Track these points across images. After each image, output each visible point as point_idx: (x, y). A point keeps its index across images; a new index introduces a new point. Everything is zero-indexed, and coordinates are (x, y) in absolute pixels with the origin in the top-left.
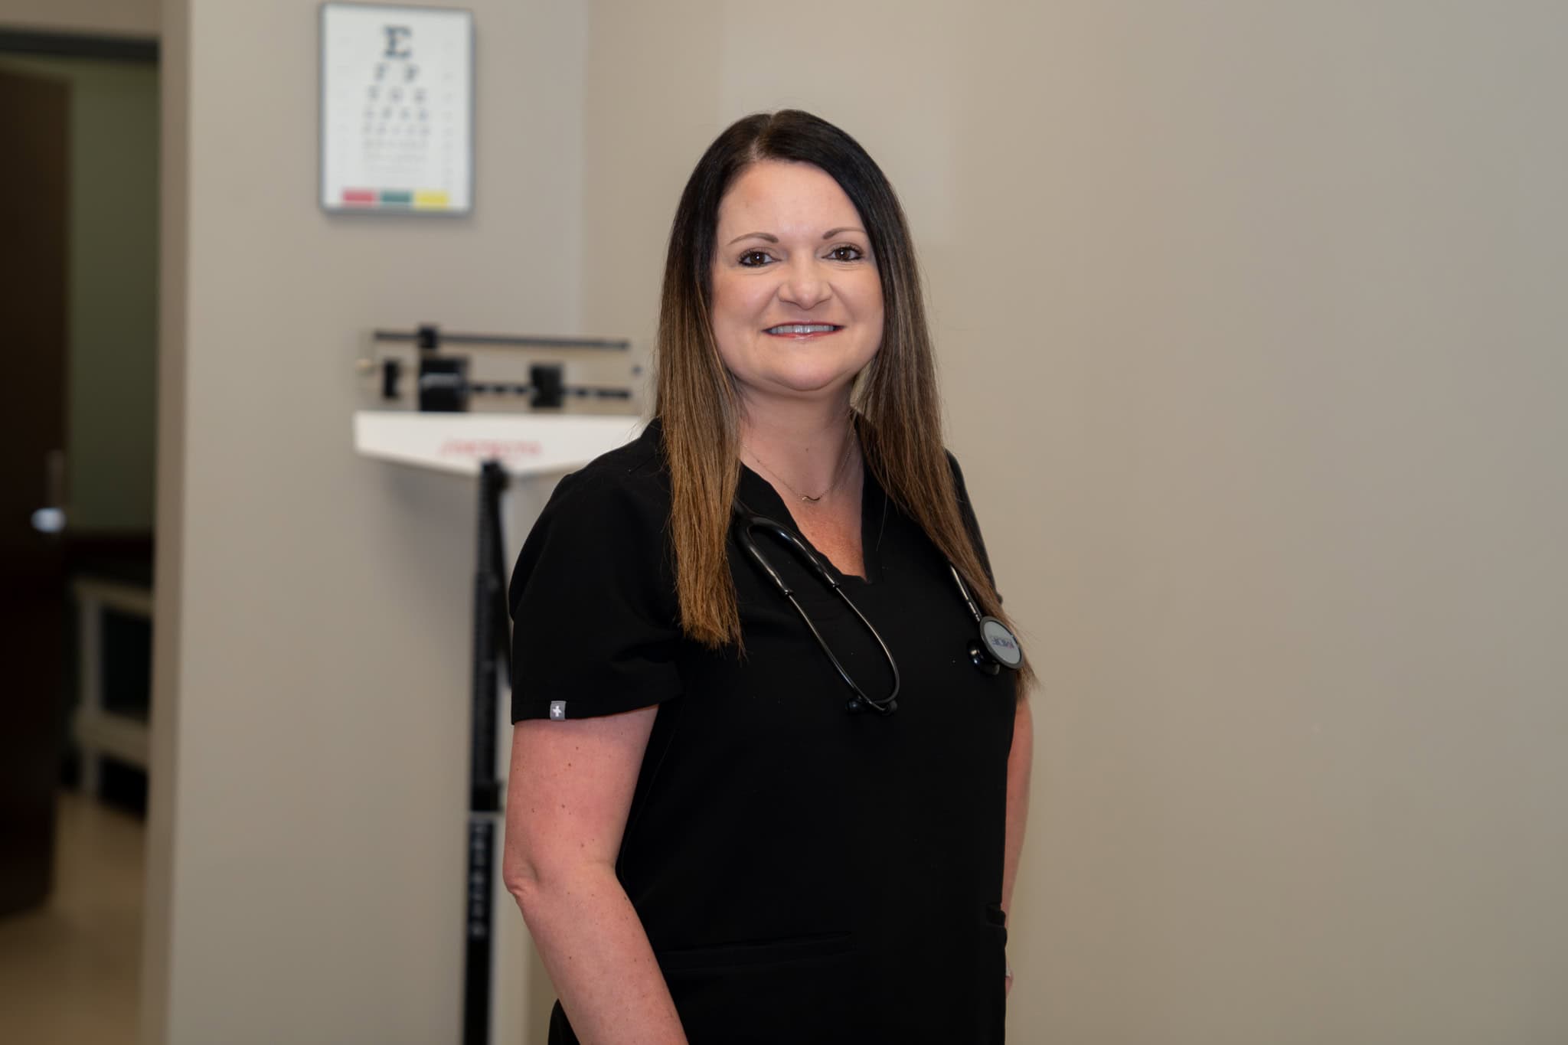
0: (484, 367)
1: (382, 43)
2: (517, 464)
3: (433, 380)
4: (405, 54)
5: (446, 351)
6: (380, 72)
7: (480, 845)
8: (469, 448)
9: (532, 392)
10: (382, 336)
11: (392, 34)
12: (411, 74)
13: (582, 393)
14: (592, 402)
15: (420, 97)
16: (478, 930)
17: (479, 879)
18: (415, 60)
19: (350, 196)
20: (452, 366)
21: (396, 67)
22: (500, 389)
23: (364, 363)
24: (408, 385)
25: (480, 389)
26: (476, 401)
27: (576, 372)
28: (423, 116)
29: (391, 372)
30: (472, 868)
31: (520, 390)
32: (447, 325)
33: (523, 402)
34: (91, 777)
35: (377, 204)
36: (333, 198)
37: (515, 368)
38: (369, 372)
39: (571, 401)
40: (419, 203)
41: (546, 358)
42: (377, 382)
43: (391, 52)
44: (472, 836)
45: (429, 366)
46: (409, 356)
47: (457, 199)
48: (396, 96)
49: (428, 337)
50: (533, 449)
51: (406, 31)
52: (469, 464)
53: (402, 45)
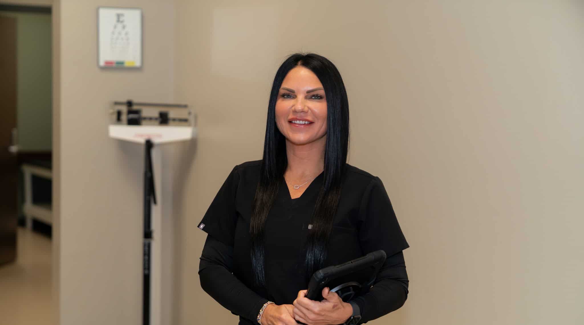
0: (146, 112)
1: (115, 19)
2: (156, 140)
3: (132, 116)
4: (122, 22)
5: (135, 108)
6: (115, 27)
7: (147, 248)
8: (141, 136)
9: (160, 120)
10: (116, 103)
11: (119, 16)
12: (124, 27)
13: (174, 120)
14: (177, 122)
15: (127, 34)
16: (146, 272)
17: (147, 257)
18: (125, 23)
19: (107, 63)
20: (137, 112)
21: (120, 26)
22: (151, 119)
23: (111, 111)
24: (124, 117)
25: (145, 119)
26: (144, 122)
27: (172, 114)
28: (128, 39)
29: (119, 114)
30: (145, 254)
31: (156, 119)
32: (135, 100)
33: (157, 122)
34: (29, 224)
35: (114, 65)
36: (102, 63)
37: (155, 113)
38: (112, 114)
39: (171, 122)
40: (127, 64)
41: (164, 110)
42: (115, 117)
43: (118, 21)
44: (145, 245)
45: (130, 112)
46: (124, 109)
47: (138, 64)
48: (120, 33)
49: (130, 104)
50: (160, 136)
51: (122, 15)
52: (142, 140)
53: (121, 19)
